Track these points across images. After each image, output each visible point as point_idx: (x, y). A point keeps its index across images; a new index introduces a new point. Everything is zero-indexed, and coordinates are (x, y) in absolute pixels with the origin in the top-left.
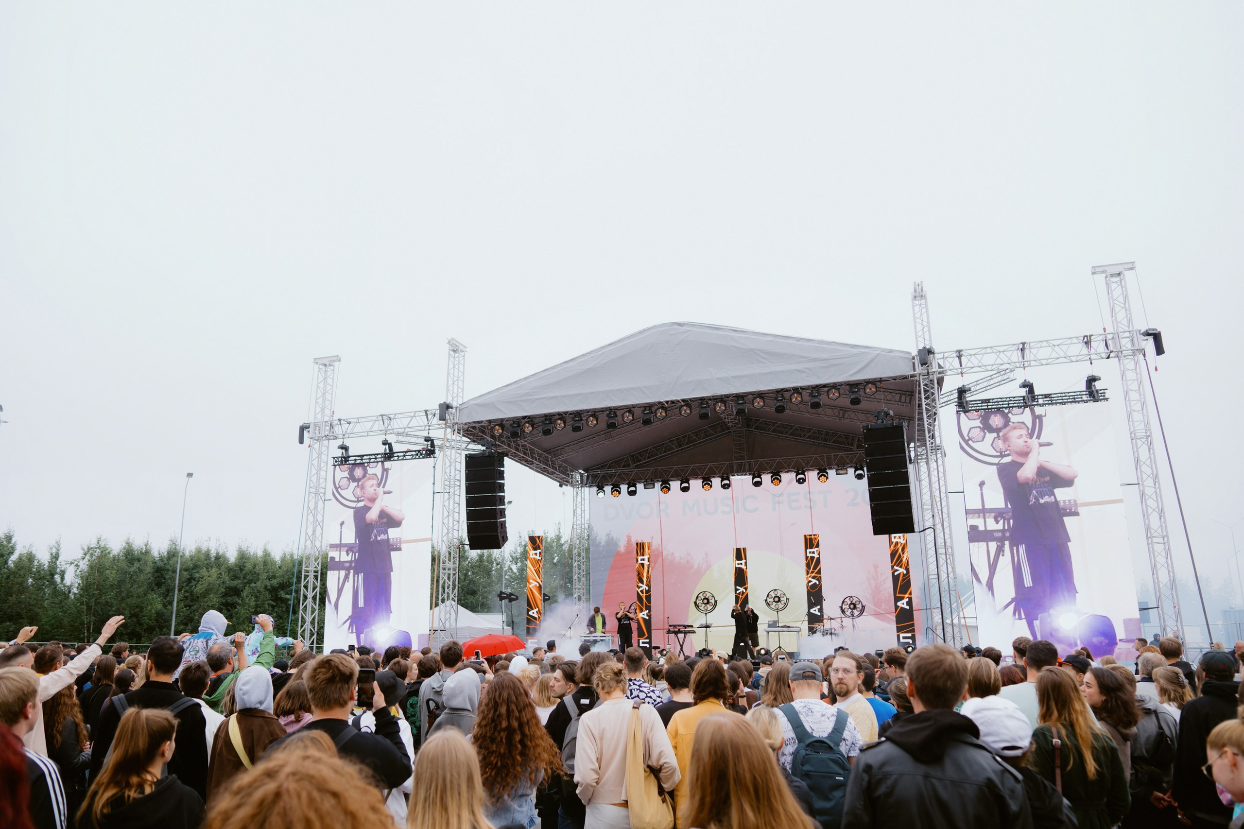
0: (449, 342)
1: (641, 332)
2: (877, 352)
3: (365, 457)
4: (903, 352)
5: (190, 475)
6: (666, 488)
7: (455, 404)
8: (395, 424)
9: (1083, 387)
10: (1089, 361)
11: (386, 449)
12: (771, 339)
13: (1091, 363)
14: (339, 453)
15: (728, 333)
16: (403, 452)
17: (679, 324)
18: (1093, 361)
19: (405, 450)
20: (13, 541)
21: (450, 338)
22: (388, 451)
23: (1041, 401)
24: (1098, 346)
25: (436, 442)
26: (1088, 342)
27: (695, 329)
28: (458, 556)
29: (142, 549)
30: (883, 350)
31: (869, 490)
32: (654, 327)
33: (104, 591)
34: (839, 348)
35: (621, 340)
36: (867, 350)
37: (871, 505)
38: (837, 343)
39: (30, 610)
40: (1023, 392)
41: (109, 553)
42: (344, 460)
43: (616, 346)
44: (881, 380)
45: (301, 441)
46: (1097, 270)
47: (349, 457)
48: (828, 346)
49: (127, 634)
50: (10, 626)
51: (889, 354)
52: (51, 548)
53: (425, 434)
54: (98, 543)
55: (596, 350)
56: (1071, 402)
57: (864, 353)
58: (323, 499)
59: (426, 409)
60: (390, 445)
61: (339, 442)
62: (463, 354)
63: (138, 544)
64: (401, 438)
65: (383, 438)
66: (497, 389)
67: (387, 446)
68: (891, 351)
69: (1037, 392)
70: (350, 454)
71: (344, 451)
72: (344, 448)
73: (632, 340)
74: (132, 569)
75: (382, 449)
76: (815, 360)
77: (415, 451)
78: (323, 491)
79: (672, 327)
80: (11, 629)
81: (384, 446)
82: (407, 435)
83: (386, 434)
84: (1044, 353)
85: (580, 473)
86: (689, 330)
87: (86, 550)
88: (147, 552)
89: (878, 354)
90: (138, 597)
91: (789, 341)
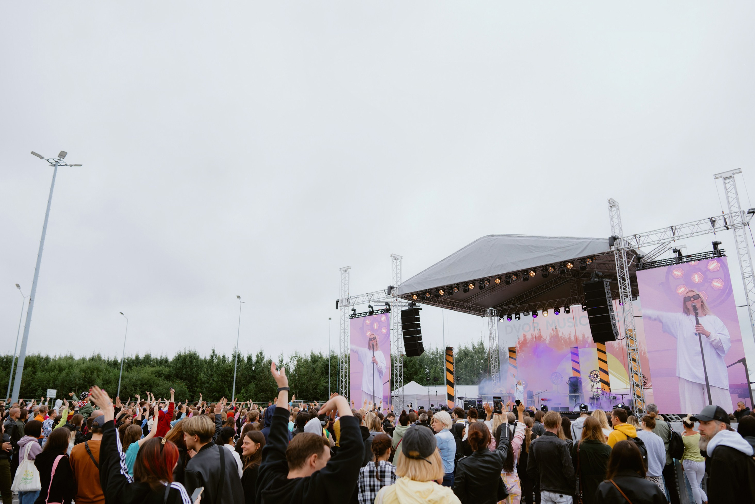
0: (391, 256)
1: (474, 242)
2: (590, 240)
3: (363, 314)
4: (604, 239)
5: (330, 319)
6: (557, 312)
7: (395, 286)
8: (374, 298)
9: (711, 248)
10: (714, 233)
11: (370, 310)
12: (536, 239)
13: (715, 234)
14: (352, 313)
15: (515, 238)
16: (376, 311)
17: (492, 236)
18: (716, 233)
19: (378, 310)
20: (263, 355)
21: (391, 254)
22: (371, 310)
23: (685, 260)
24: (720, 223)
25: (390, 304)
26: (713, 222)
27: (499, 238)
28: (402, 360)
29: (318, 355)
30: (593, 239)
31: (589, 318)
32: (481, 238)
33: (301, 377)
34: (571, 240)
35: (466, 247)
36: (584, 240)
37: (590, 326)
38: (569, 238)
39: (271, 387)
40: (674, 255)
41: (301, 359)
42: (354, 316)
43: (464, 250)
44: (594, 256)
45: (337, 308)
46: (717, 176)
47: (356, 314)
48: (565, 240)
49: (312, 398)
50: (263, 395)
51: (597, 241)
52: (279, 357)
53: (386, 301)
54: (296, 354)
55: (455, 253)
56: (703, 259)
57: (583, 241)
58: (347, 335)
59: (384, 289)
60: (372, 307)
61: (351, 308)
62: (399, 260)
63: (317, 353)
64: (376, 304)
65: (368, 304)
66: (413, 277)
67: (371, 308)
68: (597, 239)
69: (683, 254)
70: (356, 313)
71: (354, 311)
72: (354, 310)
73: (471, 246)
74: (315, 366)
75: (368, 310)
76: (558, 248)
77: (382, 310)
78: (347, 331)
79: (488, 238)
80: (263, 396)
81: (369, 308)
82: (380, 302)
83: (370, 302)
84: (686, 231)
85: (490, 309)
86: (497, 239)
87: (291, 358)
88: (321, 357)
89: (591, 242)
90: (316, 379)
91: (545, 239)
